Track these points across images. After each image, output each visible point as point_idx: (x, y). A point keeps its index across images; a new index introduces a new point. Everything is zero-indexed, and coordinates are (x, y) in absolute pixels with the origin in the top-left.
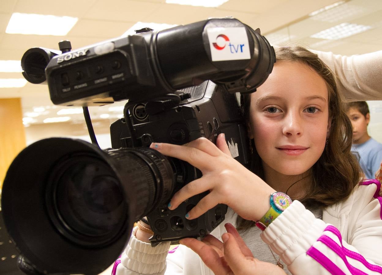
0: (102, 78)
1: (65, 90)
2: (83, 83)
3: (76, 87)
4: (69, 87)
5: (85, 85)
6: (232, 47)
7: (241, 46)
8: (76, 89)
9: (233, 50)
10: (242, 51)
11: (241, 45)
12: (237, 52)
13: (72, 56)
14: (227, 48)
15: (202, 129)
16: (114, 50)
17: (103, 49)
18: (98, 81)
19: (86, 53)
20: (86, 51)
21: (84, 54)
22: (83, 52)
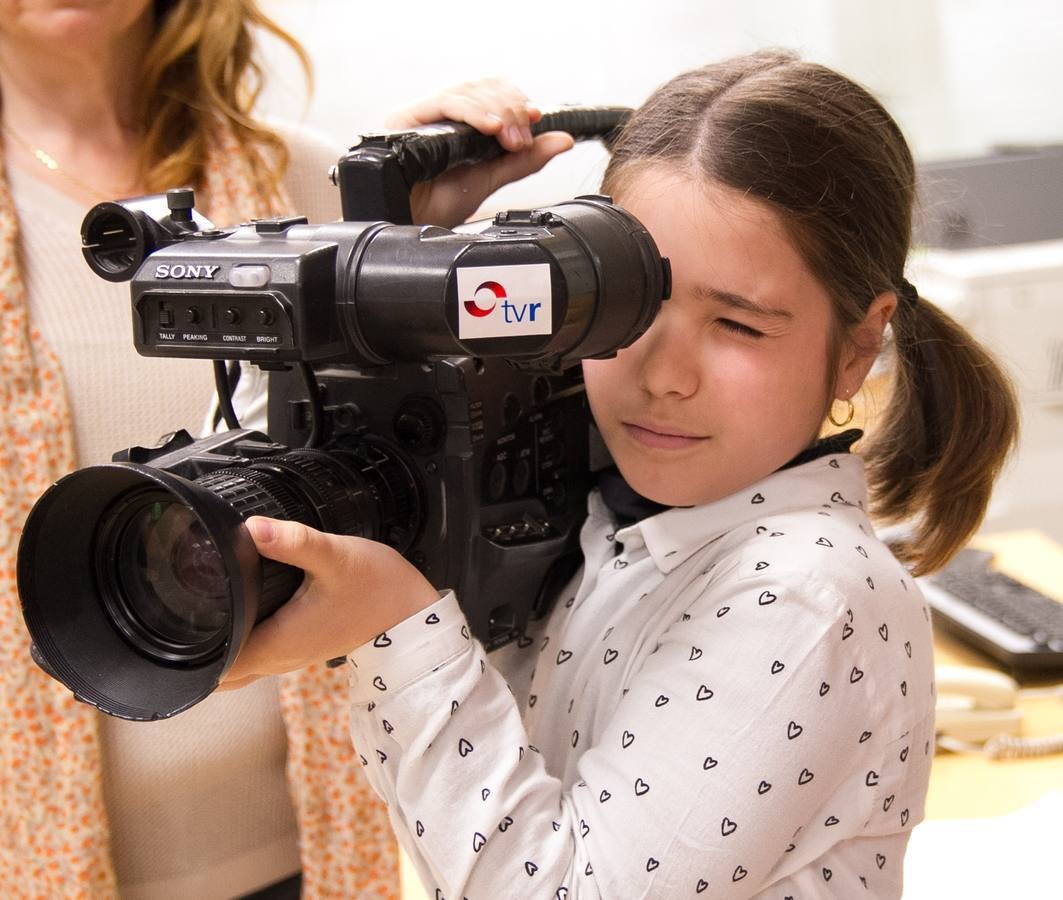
0: (238, 334)
1: (164, 336)
2: (201, 333)
3: (186, 336)
4: (172, 333)
7: (533, 308)
8: (187, 341)
9: (512, 316)
10: (532, 318)
11: (532, 305)
12: (519, 320)
13: (186, 273)
15: (479, 418)
16: (265, 287)
17: (246, 278)
18: (230, 338)
19: (213, 274)
20: (214, 268)
21: (209, 276)
22: (207, 268)
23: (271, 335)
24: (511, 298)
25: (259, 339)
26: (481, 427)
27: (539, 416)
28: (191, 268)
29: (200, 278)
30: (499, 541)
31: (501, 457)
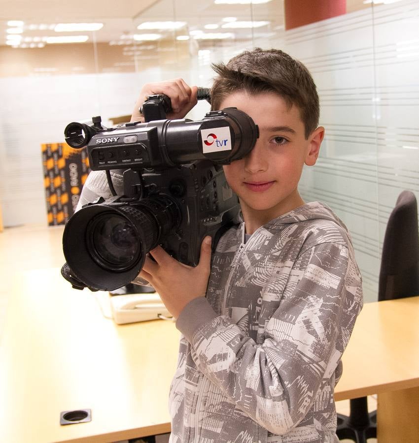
0: (128, 159)
1: (101, 163)
2: (114, 161)
3: (109, 162)
4: (104, 162)
6: (218, 142)
7: (225, 141)
10: (225, 145)
12: (221, 146)
13: (107, 141)
15: (197, 184)
16: (137, 142)
17: (130, 140)
18: (125, 161)
20: (117, 138)
21: (116, 141)
22: (115, 138)
23: (140, 158)
24: (218, 139)
25: (135, 160)
26: (198, 187)
28: (109, 139)
29: (112, 142)
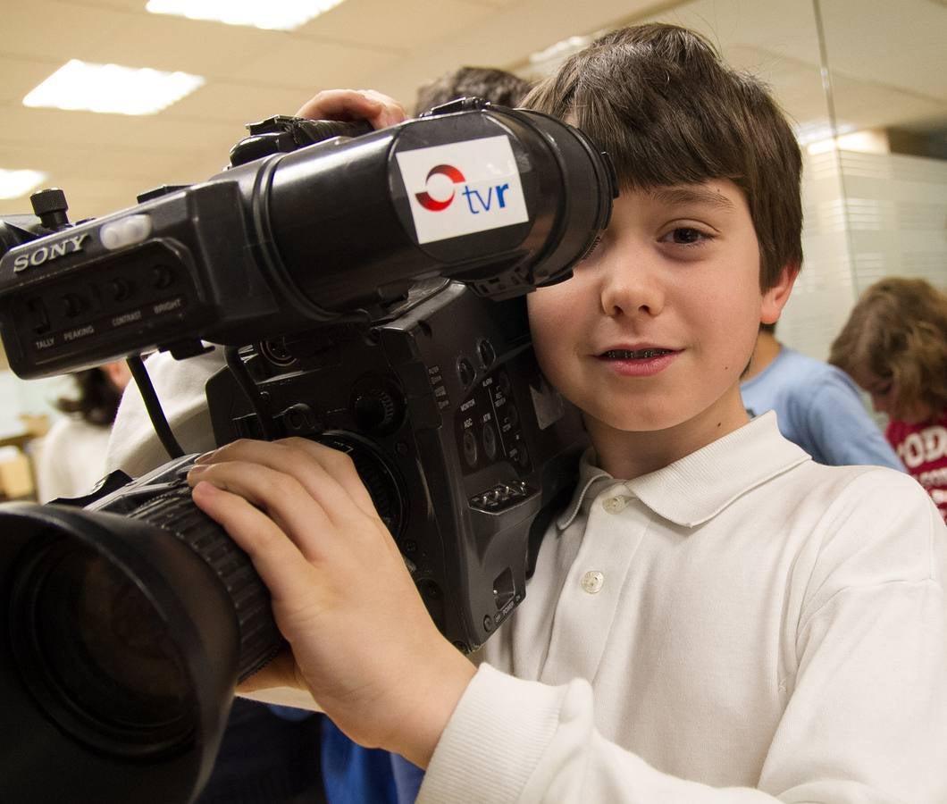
0: (130, 311)
1: (41, 345)
2: (86, 325)
3: (68, 336)
4: (49, 337)
5: (88, 330)
6: (473, 196)
7: (500, 191)
8: (69, 341)
9: (477, 205)
10: (502, 204)
11: (498, 188)
12: (487, 209)
13: (49, 255)
14: (460, 202)
15: (440, 383)
16: (151, 236)
17: (123, 233)
18: (121, 320)
19: (81, 244)
20: (82, 237)
21: (77, 248)
22: (74, 240)
23: (171, 299)
24: (471, 181)
25: (158, 309)
26: (444, 393)
27: (490, 381)
28: (56, 247)
29: (66, 254)
30: (488, 508)
31: (468, 424)
